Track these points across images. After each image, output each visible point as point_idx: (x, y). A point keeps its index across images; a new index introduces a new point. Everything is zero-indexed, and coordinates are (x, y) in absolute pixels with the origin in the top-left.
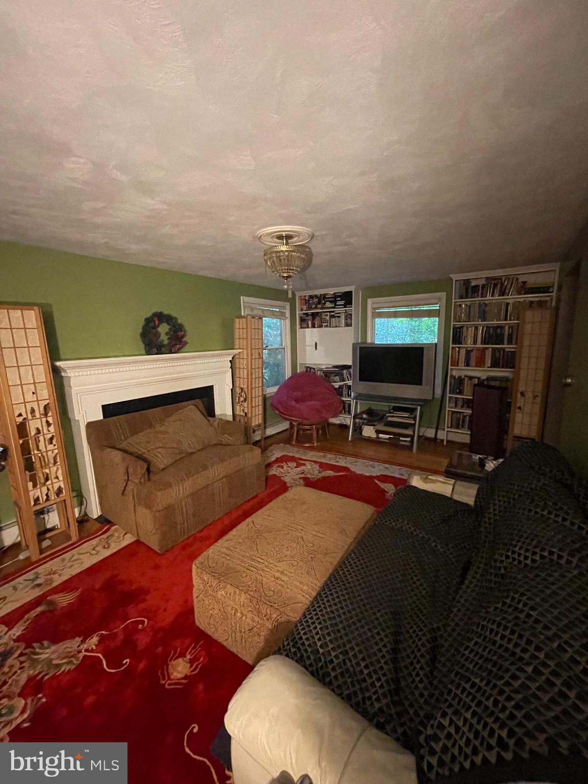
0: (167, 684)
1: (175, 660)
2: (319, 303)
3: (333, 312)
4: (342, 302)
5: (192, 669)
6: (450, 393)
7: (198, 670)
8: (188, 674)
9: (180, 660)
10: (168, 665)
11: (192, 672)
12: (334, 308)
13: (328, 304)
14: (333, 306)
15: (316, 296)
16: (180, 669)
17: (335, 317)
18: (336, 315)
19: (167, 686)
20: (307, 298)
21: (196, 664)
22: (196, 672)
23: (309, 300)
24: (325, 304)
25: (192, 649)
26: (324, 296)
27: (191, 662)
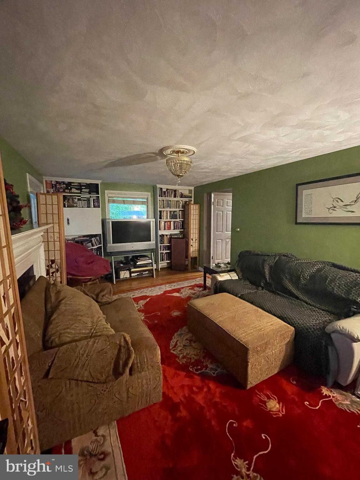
0: (282, 413)
1: (267, 407)
2: (67, 188)
3: (80, 196)
4: (88, 190)
5: (274, 399)
6: (160, 244)
7: (274, 396)
8: (277, 401)
9: (267, 404)
10: (270, 411)
11: (276, 400)
12: (80, 193)
13: (74, 190)
14: (79, 192)
15: (64, 183)
16: (274, 405)
17: (81, 200)
18: (82, 199)
19: (284, 413)
20: (53, 183)
21: (271, 396)
22: (276, 398)
23: (56, 185)
24: (71, 189)
25: (261, 396)
26: (69, 184)
27: (269, 398)
